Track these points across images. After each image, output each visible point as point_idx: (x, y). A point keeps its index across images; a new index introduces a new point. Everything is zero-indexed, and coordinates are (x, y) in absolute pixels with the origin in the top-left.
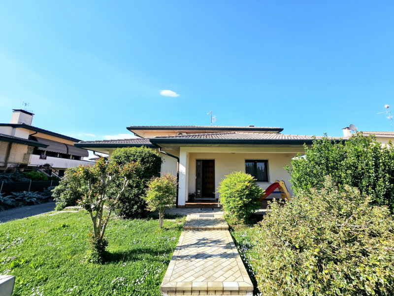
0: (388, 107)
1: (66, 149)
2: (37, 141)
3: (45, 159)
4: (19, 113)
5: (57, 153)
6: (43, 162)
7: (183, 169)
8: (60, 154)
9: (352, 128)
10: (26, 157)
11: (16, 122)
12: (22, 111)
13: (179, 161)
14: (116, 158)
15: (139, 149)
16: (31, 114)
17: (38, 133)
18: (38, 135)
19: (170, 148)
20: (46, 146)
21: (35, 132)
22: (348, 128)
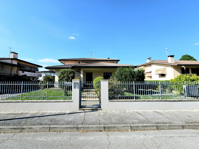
0: (167, 49)
1: (30, 69)
2: (20, 65)
3: (24, 72)
4: (13, 54)
5: (27, 70)
6: (23, 74)
7: (82, 76)
8: (28, 70)
9: (150, 59)
10: (17, 71)
11: (12, 58)
12: (14, 53)
13: (80, 73)
14: (61, 72)
15: (68, 70)
16: (17, 54)
17: (21, 62)
18: (21, 63)
19: (77, 69)
20: (24, 67)
21: (19, 61)
22: (149, 59)
